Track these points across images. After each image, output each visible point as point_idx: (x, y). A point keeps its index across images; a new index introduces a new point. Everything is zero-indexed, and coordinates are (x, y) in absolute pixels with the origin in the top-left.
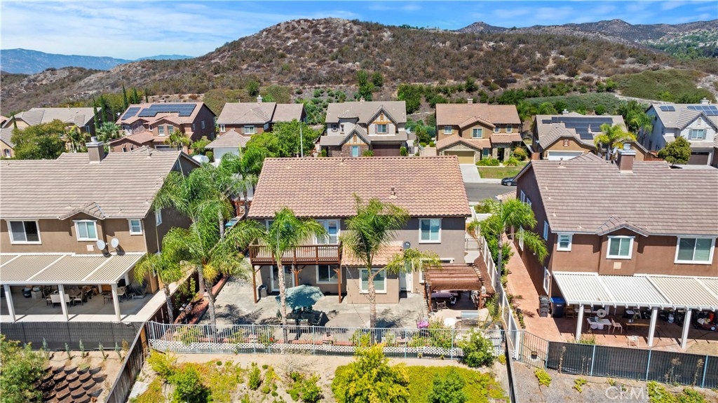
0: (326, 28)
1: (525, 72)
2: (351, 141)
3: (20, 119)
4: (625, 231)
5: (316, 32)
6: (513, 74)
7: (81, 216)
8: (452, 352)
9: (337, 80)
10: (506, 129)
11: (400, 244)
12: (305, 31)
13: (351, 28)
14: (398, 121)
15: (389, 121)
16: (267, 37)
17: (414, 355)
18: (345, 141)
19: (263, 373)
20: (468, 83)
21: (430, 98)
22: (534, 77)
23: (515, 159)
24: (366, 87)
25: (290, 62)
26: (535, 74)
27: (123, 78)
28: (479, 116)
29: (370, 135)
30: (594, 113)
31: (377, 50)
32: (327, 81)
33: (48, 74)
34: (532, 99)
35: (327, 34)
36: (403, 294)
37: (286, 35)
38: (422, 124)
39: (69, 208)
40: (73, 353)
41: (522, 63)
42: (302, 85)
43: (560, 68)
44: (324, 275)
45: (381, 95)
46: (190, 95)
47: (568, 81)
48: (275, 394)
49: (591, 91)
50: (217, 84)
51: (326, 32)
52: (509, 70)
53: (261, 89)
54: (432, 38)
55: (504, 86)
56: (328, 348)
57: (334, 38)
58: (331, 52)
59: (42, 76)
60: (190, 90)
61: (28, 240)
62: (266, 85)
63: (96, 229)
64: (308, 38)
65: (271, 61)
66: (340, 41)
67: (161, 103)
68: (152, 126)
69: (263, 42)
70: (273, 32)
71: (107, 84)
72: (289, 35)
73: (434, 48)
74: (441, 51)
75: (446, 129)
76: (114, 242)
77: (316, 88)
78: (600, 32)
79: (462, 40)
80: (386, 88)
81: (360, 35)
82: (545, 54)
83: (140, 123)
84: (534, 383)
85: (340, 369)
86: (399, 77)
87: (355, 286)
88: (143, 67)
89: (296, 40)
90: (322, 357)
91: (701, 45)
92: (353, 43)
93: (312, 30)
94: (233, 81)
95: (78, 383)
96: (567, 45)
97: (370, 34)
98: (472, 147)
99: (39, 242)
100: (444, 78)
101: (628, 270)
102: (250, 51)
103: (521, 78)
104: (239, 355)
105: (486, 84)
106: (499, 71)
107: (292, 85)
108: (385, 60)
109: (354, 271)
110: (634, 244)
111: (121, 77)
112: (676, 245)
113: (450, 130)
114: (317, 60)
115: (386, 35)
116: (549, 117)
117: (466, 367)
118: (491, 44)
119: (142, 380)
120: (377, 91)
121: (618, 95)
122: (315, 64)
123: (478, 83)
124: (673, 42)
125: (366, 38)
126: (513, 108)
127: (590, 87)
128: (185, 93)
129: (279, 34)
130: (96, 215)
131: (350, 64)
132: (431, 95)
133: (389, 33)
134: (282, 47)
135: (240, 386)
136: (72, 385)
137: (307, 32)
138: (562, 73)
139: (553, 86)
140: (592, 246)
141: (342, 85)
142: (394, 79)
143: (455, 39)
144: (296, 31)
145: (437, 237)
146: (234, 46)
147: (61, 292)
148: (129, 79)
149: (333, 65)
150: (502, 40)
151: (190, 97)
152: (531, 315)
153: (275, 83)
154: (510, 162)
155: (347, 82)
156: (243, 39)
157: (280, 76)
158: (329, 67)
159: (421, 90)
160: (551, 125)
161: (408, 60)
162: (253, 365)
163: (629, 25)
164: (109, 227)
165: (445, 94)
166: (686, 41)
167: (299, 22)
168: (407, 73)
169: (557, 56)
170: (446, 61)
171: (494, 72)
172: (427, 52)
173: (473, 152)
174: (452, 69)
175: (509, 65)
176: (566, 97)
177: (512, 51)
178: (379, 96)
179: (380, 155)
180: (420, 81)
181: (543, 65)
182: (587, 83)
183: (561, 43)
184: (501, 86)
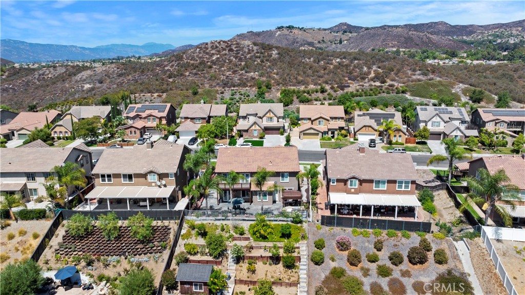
0: (237, 47)
1: (356, 80)
2: (253, 128)
4: (354, 178)
5: (231, 50)
6: (349, 81)
7: (151, 172)
8: (289, 219)
9: (244, 85)
10: (337, 120)
11: (273, 182)
12: (224, 49)
13: (252, 48)
14: (278, 115)
15: (274, 115)
16: (200, 53)
17: (276, 221)
18: (250, 127)
19: (225, 226)
20: (322, 88)
21: (299, 97)
22: (361, 83)
23: (341, 137)
24: (261, 90)
25: (215, 71)
26: (361, 82)
27: (106, 75)
29: (263, 123)
30: (393, 106)
31: (269, 64)
32: (239, 85)
33: (51, 70)
34: (358, 98)
36: (274, 202)
37: (212, 52)
38: (294, 113)
39: (148, 169)
41: (355, 74)
42: (223, 88)
43: (377, 78)
44: (244, 195)
46: (157, 94)
47: (380, 86)
48: (229, 233)
49: (393, 93)
50: (173, 87)
51: (237, 51)
52: (347, 79)
53: (200, 90)
54: (302, 55)
55: (343, 89)
56: (247, 218)
57: (242, 55)
58: (240, 65)
60: (157, 91)
61: (129, 181)
62: (202, 88)
63: (156, 177)
64: (226, 54)
65: (204, 70)
66: (245, 57)
68: (144, 118)
69: (197, 56)
70: (203, 49)
71: (95, 80)
72: (213, 52)
73: (303, 62)
74: (307, 64)
75: (305, 120)
76: (164, 182)
77: (232, 90)
78: (428, 32)
79: (321, 57)
80: (274, 90)
81: (258, 53)
82: (369, 68)
83: (137, 116)
84: (316, 229)
85: (251, 225)
86: (281, 83)
87: (256, 199)
88: (118, 68)
89: (219, 56)
90: (245, 222)
91: (499, 41)
92: (254, 58)
93: (228, 48)
94: (182, 85)
96: (383, 62)
97: (264, 52)
98: (317, 131)
99: (133, 182)
100: (308, 84)
101: (357, 192)
102: (189, 62)
103: (353, 84)
104: (216, 221)
105: (332, 88)
106: (340, 80)
107: (217, 88)
108: (273, 71)
109: (255, 193)
110: (358, 182)
111: (104, 75)
112: (373, 183)
113: (307, 120)
114: (232, 71)
115: (275, 53)
116: (361, 113)
117: (294, 224)
118: (338, 60)
119: (184, 229)
120: (268, 92)
121: (408, 96)
122: (231, 73)
123: (327, 87)
124: (480, 38)
125: (262, 55)
126: (342, 107)
127: (392, 90)
128: (154, 93)
129: (207, 51)
131: (252, 74)
132: (300, 94)
133: (276, 52)
134: (210, 61)
135: (217, 231)
136: (161, 231)
137: (225, 50)
138: (377, 81)
139: (371, 90)
140: (343, 183)
141: (247, 88)
142: (278, 85)
143: (316, 56)
144: (218, 49)
145: (287, 180)
147: (148, 201)
148: (109, 76)
149: (242, 74)
150: (345, 58)
151: (158, 96)
152: (322, 209)
153: (207, 86)
154: (337, 139)
155: (250, 86)
157: (210, 81)
158: (239, 75)
159: (294, 92)
160: (362, 117)
161: (287, 71)
162: (221, 224)
163: (450, 25)
164: (162, 176)
165: (308, 94)
166: (490, 38)
167: (219, 43)
168: (286, 80)
169: (376, 69)
170: (310, 72)
171: (337, 80)
172: (299, 66)
173: (318, 133)
174: (313, 78)
175: (347, 75)
176: (378, 96)
177: (350, 66)
178: (269, 95)
179: (269, 134)
180: (293, 86)
181: (367, 75)
182: (391, 88)
183: (380, 61)
184: (341, 90)
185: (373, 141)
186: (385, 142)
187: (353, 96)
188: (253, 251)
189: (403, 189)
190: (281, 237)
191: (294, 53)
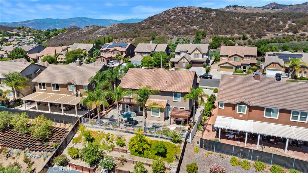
0: (188, 11)
1: (272, 31)
2: (182, 60)
3: (69, 48)
4: (243, 103)
5: (184, 12)
6: (266, 32)
7: (70, 84)
8: (169, 138)
9: (187, 34)
10: (250, 58)
11: (166, 101)
12: (179, 12)
13: (198, 11)
14: (203, 53)
15: (199, 52)
16: (164, 15)
17: (157, 137)
18: (180, 60)
19: (111, 136)
20: (243, 36)
21: (226, 42)
22: (276, 33)
23: (251, 71)
24: (198, 37)
25: (171, 26)
26: (277, 32)
27: (111, 30)
28: (239, 51)
30: (302, 51)
31: (208, 20)
32: (183, 34)
33: (86, 28)
34: (272, 44)
35: (188, 14)
36: (168, 118)
37: (171, 14)
39: (68, 81)
40: (61, 124)
41: (272, 27)
42: (173, 35)
43: (290, 29)
45: (205, 40)
47: (292, 35)
48: (112, 143)
49: (303, 40)
50: (141, 35)
51: (188, 13)
52: (265, 30)
53: (157, 37)
54: (233, 15)
55: (260, 38)
57: (191, 15)
58: (188, 21)
59: (84, 29)
60: (130, 37)
61: (57, 90)
62: (159, 36)
63: (74, 88)
64: (180, 15)
65: (164, 25)
66: (193, 16)
67: (116, 43)
68: (112, 52)
69: (162, 17)
70: (167, 13)
71: (105, 33)
72: (173, 14)
73: (233, 19)
74: (236, 21)
75: (224, 57)
76: (79, 92)
77: (178, 37)
79: (247, 16)
80: (207, 37)
81: (201, 14)
82: (285, 23)
83: (108, 50)
84: (193, 151)
85: (133, 138)
86: (214, 33)
87: (150, 114)
88: (118, 26)
89: (175, 16)
90: (129, 134)
92: (198, 17)
93: (182, 12)
94: (147, 33)
95: (61, 132)
96: (298, 18)
97: (206, 13)
98: (232, 65)
99: (59, 91)
100: (234, 33)
101: (245, 118)
102: (156, 21)
103: (269, 34)
104: (106, 130)
105: (252, 36)
106: (259, 31)
107: (169, 36)
108: (210, 25)
110: (247, 108)
111: (110, 30)
112: (264, 111)
113: (225, 57)
114: (182, 25)
115: (213, 14)
116: (272, 53)
117: (172, 143)
118: (260, 18)
119: (78, 134)
120: (203, 39)
122: (180, 26)
123: (248, 36)
125: (204, 15)
126: (256, 49)
127: (303, 38)
128: (128, 38)
129: (169, 13)
130: (74, 84)
131: (195, 27)
132: (226, 41)
133: (215, 13)
134: (169, 19)
135: (103, 139)
136: (60, 132)
138: (290, 32)
139: (284, 38)
140: (232, 108)
141: (189, 36)
142: (211, 34)
143: (243, 15)
144: (176, 12)
145: (179, 99)
146: (151, 18)
147: (62, 106)
148: (112, 31)
149: (188, 27)
150: (265, 16)
151: (130, 40)
152: (209, 131)
153: (162, 35)
155: (191, 35)
156: (155, 16)
157: (165, 31)
158: (186, 28)
159: (222, 39)
160: (272, 57)
161: (220, 25)
162: (109, 133)
164: (78, 88)
165: (232, 40)
167: (178, 8)
168: (218, 31)
169: (291, 23)
170: (237, 26)
171: (257, 31)
172: (229, 22)
173: (233, 67)
174: (238, 29)
175: (266, 28)
176: (289, 43)
177: (269, 21)
178: (204, 41)
179: (195, 66)
180: (222, 34)
181: (282, 28)
182: (302, 37)
183: (295, 17)
184: (259, 38)
185: (278, 75)
186: (290, 77)
187: (268, 43)
188: (126, 164)
189: (298, 120)
190: (156, 154)
191: (227, 14)
